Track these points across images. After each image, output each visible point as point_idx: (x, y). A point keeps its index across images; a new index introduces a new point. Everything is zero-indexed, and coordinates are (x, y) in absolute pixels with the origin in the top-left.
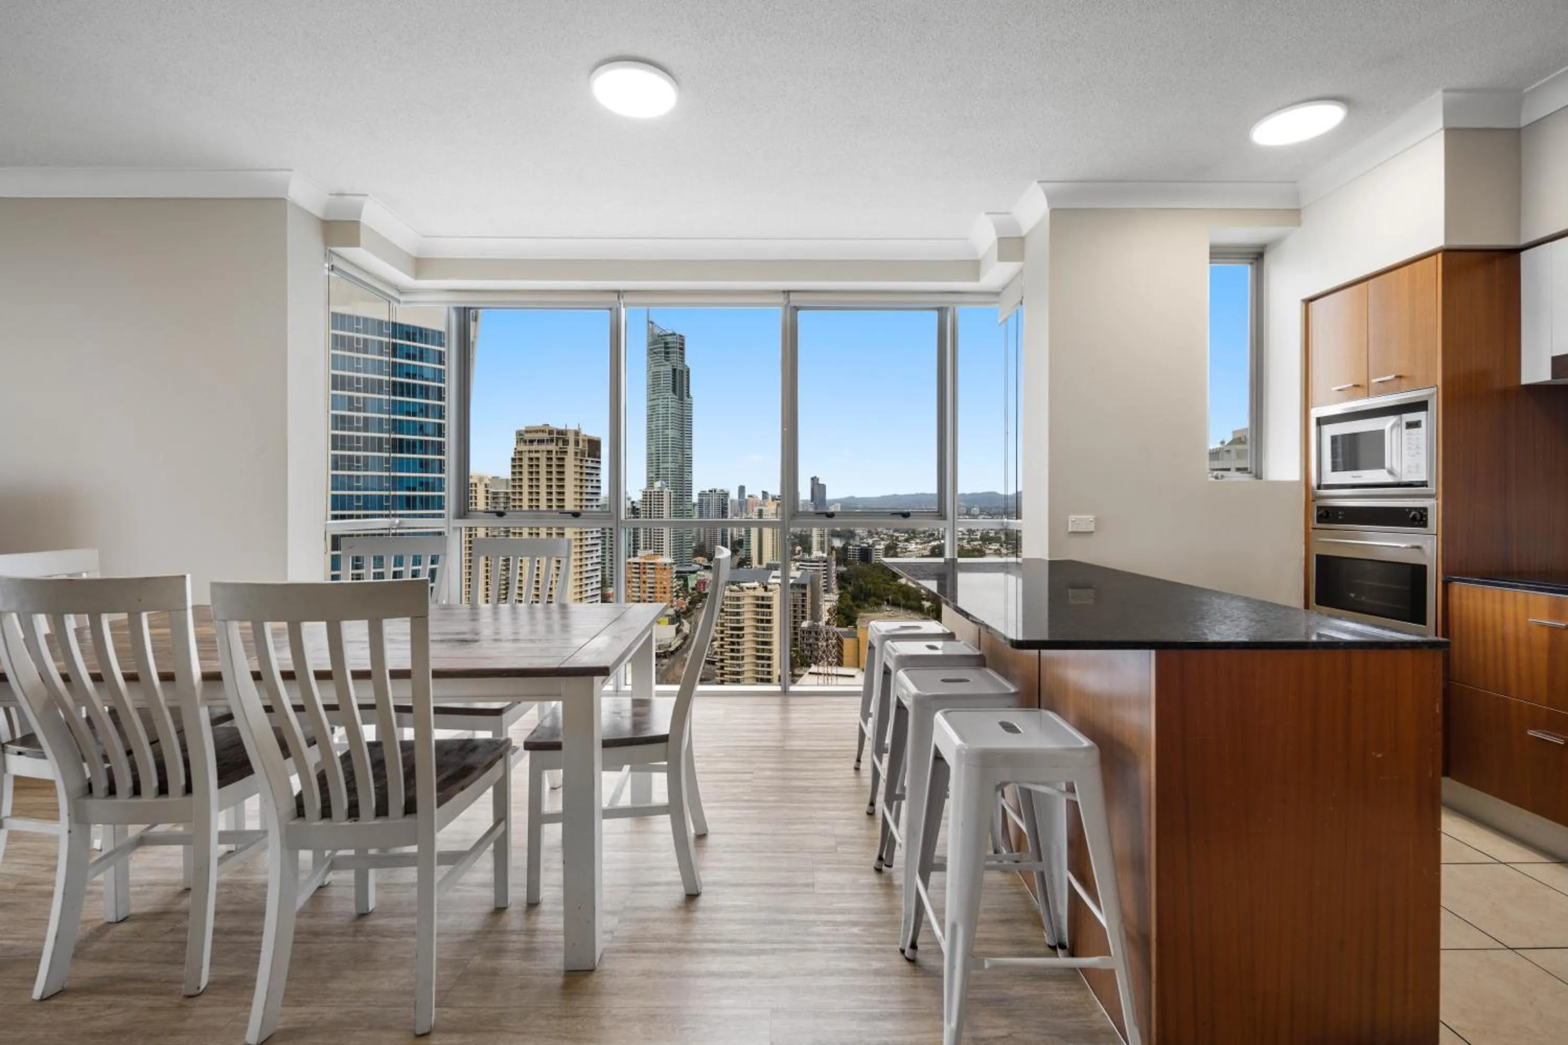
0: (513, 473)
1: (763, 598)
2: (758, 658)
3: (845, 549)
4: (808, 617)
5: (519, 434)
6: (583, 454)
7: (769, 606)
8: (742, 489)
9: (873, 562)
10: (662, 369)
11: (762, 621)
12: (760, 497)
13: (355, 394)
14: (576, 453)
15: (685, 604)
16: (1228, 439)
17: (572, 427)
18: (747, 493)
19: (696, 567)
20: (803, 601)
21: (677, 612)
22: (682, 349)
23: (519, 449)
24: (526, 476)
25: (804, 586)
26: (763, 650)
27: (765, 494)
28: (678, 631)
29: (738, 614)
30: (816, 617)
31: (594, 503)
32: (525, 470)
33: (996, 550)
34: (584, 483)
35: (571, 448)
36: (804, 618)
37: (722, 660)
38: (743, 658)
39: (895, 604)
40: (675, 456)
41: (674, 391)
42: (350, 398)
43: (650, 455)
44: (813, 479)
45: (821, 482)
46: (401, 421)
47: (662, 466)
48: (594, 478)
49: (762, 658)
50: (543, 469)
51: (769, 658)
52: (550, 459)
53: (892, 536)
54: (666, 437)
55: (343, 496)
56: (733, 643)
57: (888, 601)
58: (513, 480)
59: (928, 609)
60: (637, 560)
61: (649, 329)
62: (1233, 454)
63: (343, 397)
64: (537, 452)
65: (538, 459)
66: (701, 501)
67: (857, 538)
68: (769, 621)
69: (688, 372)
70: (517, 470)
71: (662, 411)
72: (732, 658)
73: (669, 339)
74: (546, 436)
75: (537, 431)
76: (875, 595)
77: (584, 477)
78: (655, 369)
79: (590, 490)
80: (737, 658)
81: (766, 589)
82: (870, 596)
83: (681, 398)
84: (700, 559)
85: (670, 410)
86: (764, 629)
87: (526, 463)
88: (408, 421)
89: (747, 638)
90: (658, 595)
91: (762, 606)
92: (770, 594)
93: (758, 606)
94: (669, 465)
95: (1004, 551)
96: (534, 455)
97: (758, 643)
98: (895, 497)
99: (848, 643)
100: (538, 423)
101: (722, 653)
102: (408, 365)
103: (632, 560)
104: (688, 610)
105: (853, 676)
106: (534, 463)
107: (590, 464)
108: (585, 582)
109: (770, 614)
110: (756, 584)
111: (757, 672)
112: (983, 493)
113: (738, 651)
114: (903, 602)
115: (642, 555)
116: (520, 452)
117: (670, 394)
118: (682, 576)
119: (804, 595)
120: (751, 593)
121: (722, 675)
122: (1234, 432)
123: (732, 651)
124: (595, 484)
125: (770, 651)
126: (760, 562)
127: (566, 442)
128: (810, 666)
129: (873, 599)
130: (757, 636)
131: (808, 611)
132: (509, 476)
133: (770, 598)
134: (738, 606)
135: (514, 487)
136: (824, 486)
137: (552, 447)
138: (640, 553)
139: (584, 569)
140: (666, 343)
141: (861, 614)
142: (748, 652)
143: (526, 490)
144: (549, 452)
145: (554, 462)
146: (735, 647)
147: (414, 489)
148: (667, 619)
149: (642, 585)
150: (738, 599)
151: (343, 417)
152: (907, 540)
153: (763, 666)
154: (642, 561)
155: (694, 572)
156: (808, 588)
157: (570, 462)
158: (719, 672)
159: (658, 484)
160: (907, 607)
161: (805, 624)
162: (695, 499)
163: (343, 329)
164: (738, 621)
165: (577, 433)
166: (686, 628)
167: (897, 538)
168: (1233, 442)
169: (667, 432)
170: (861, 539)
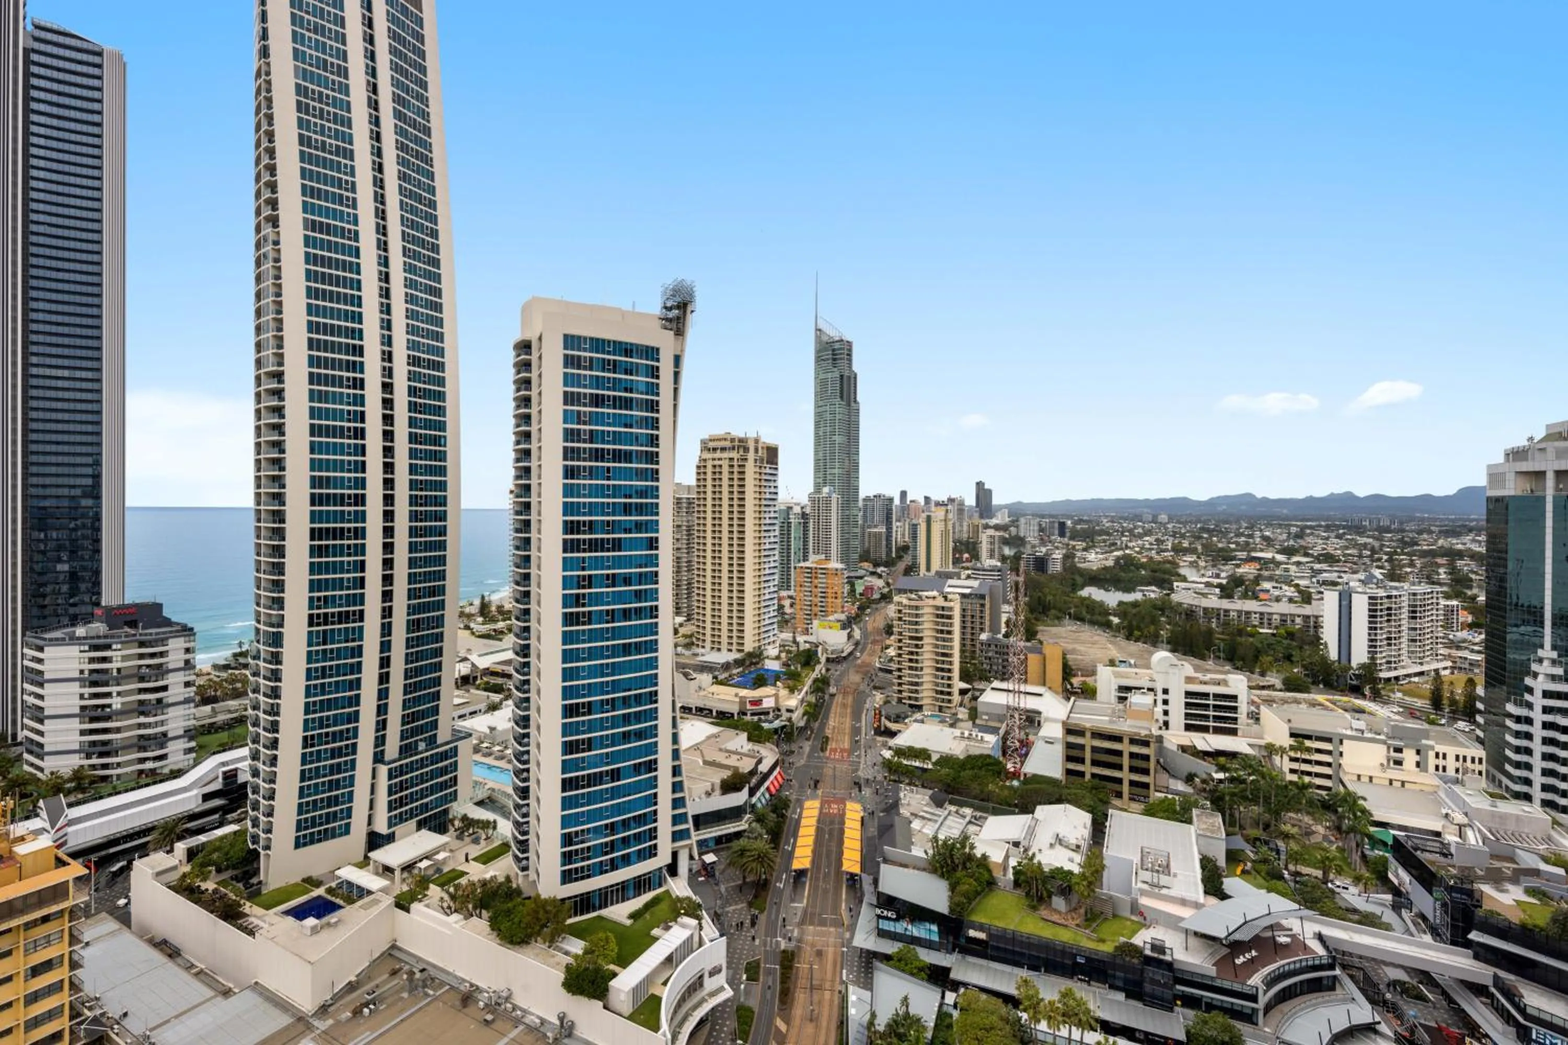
0: (698, 480)
1: (943, 608)
2: (938, 669)
3: (1017, 558)
4: (987, 629)
5: (704, 442)
6: (762, 460)
7: (950, 617)
8: (904, 494)
9: (1050, 572)
10: (829, 375)
11: (942, 632)
12: (922, 502)
13: (582, 409)
14: (756, 461)
15: (854, 610)
16: (1540, 434)
17: (752, 435)
18: (909, 498)
19: (861, 572)
20: (981, 612)
21: (848, 618)
22: (850, 355)
23: (704, 457)
24: (709, 483)
25: (983, 597)
26: (943, 662)
27: (927, 499)
28: (850, 636)
29: (917, 623)
30: (995, 629)
31: (772, 509)
32: (709, 476)
33: (1191, 563)
34: (763, 490)
35: (751, 456)
36: (982, 630)
37: (900, 670)
38: (922, 669)
39: (1078, 618)
40: (842, 461)
41: (842, 397)
42: (579, 412)
43: (817, 461)
44: (978, 484)
45: (986, 487)
46: (620, 433)
47: (829, 471)
48: (772, 484)
49: (942, 670)
50: (725, 476)
51: (949, 671)
52: (732, 466)
53: (1068, 545)
54: (833, 443)
55: (572, 503)
56: (911, 653)
57: (1070, 614)
58: (699, 486)
59: (1117, 625)
60: (807, 564)
61: (816, 336)
62: (1551, 454)
63: (572, 411)
64: (720, 459)
65: (720, 466)
66: (865, 506)
67: (1028, 546)
68: (949, 632)
69: (855, 378)
70: (702, 476)
71: (828, 417)
72: (911, 668)
73: (837, 346)
74: (727, 444)
75: (719, 440)
76: (1055, 608)
77: (764, 483)
78: (822, 376)
79: (768, 496)
80: (916, 669)
81: (946, 598)
82: (1049, 610)
83: (849, 405)
84: (866, 565)
85: (838, 417)
86: (944, 640)
87: (709, 470)
88: (626, 433)
89: (926, 648)
90: (830, 600)
91: (942, 616)
92: (952, 604)
93: (938, 616)
94: (836, 471)
95: (1202, 564)
96: (717, 463)
97: (937, 654)
98: (1068, 502)
99: (1033, 659)
100: (719, 431)
101: (899, 662)
102: (626, 380)
103: (802, 564)
104: (858, 616)
105: (1040, 695)
106: (717, 470)
107: (768, 471)
108: (763, 585)
109: (951, 625)
110: (935, 593)
111: (937, 684)
112: (1172, 499)
113: (917, 661)
114: (1088, 617)
115: (813, 560)
116: (705, 460)
117: (838, 400)
118: (851, 582)
119: (983, 605)
120: (931, 602)
121: (900, 684)
122: (1548, 426)
123: (911, 660)
124: (772, 490)
125: (951, 663)
126: (928, 569)
127: (746, 450)
128: (991, 682)
129: (1053, 612)
130: (937, 646)
131: (987, 623)
132: (693, 482)
133: (951, 609)
134: (917, 616)
135: (699, 493)
136: (990, 491)
137: (734, 455)
138: (813, 557)
139: (763, 572)
140: (834, 350)
141: (1040, 628)
142: (927, 663)
143: (709, 495)
144: (731, 459)
145: (736, 469)
146: (915, 657)
147: (630, 497)
148: (839, 624)
149: (814, 590)
150: (917, 608)
151: (572, 430)
152: (1085, 550)
153: (943, 678)
154: (814, 565)
155: (861, 578)
156: (987, 598)
157: (750, 469)
158: (896, 681)
159: (826, 490)
160: (1093, 623)
161: (984, 637)
162: (861, 504)
163: (573, 349)
164: (917, 631)
165: (757, 441)
166: (857, 634)
167: (1074, 547)
168: (1548, 438)
169: (834, 438)
170: (1034, 547)
